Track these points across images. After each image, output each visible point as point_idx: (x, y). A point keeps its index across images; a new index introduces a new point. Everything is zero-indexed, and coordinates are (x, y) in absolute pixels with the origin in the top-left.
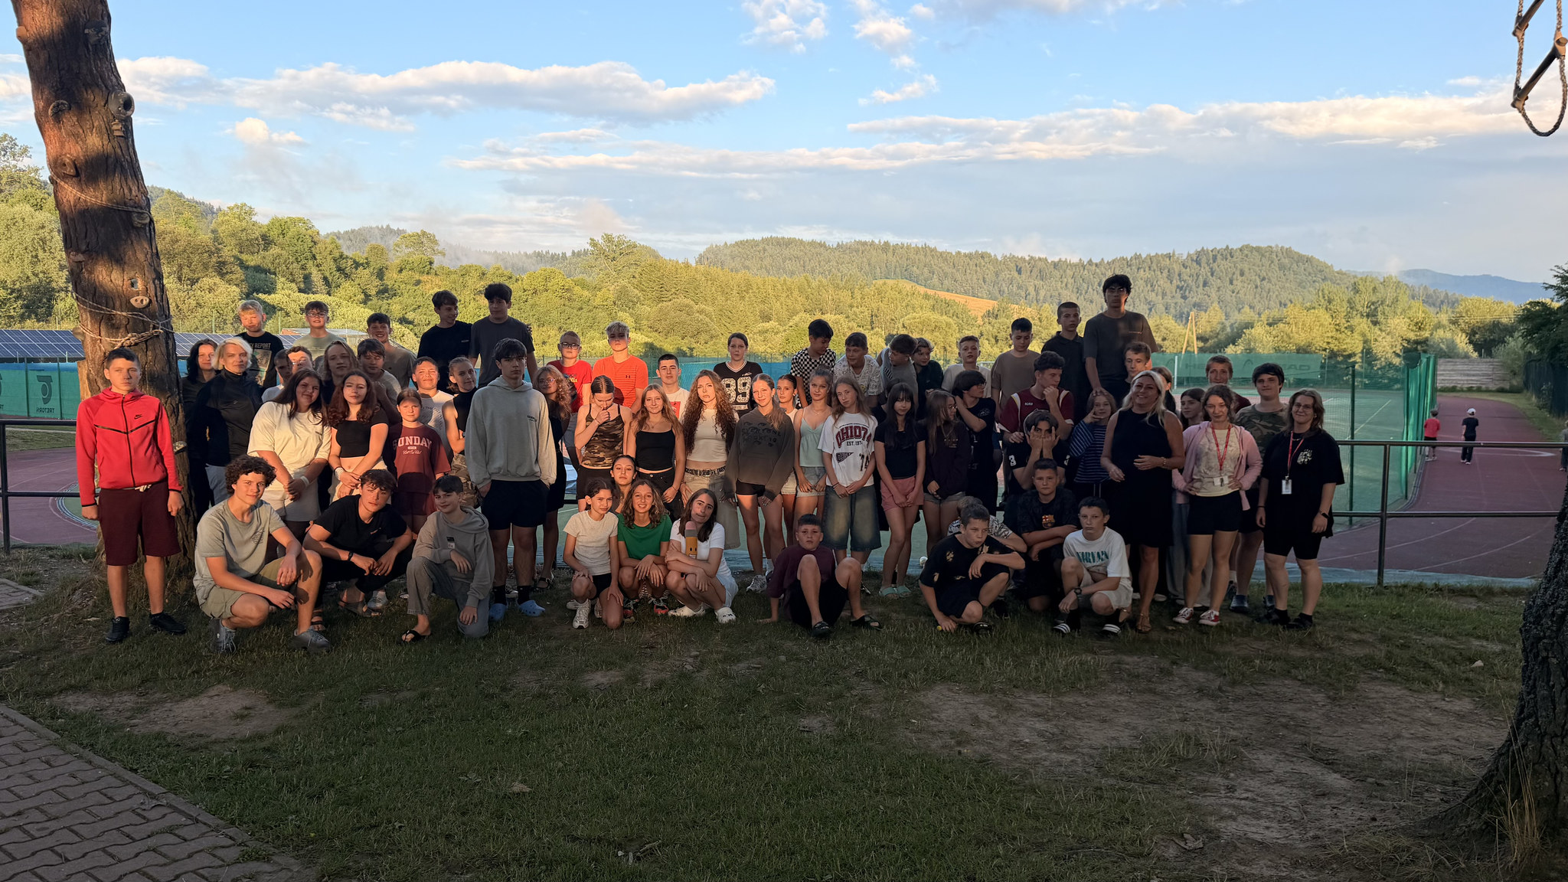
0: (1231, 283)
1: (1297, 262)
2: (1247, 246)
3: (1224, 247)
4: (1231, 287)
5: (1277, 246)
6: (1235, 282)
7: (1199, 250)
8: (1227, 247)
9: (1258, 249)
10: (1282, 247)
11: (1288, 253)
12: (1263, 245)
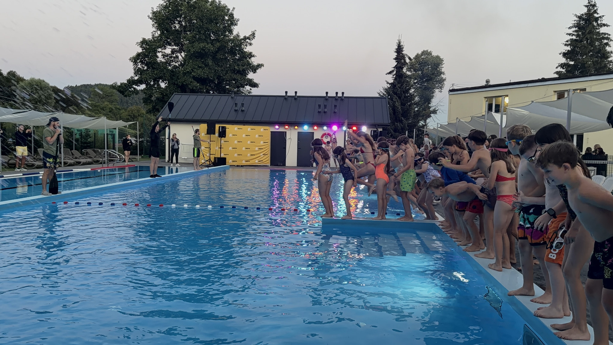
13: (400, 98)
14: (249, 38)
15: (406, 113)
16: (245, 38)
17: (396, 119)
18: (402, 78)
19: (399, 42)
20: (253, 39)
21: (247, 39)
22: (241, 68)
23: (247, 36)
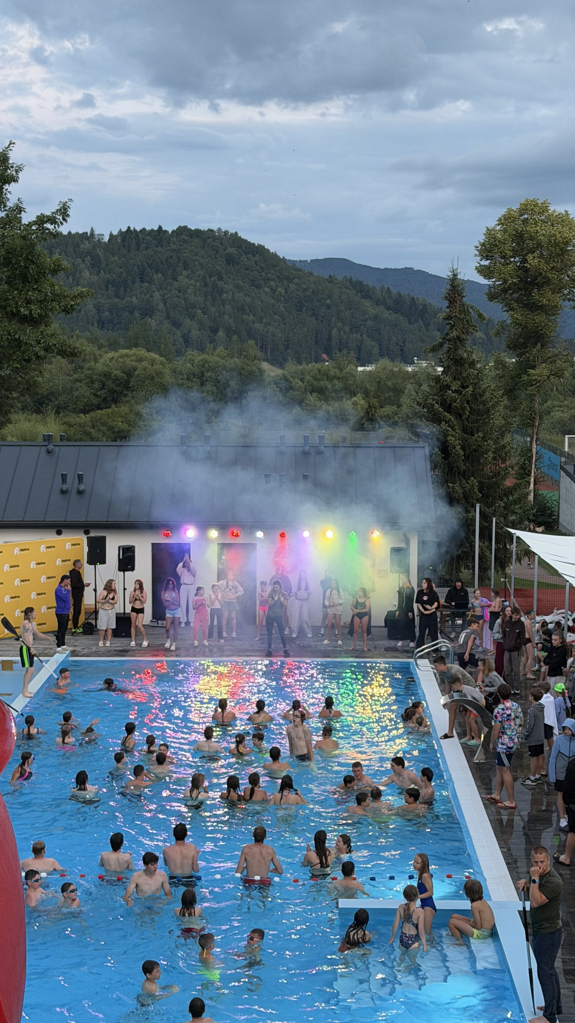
0: (175, 279)
1: (246, 254)
2: (185, 227)
3: (156, 228)
4: (176, 284)
5: (219, 229)
6: (180, 278)
7: (124, 229)
8: (160, 227)
9: (198, 232)
10: (226, 232)
11: (235, 240)
12: (204, 227)
13: (459, 416)
14: (52, 220)
15: (473, 455)
16: (41, 220)
17: (451, 469)
18: (462, 365)
19: (454, 275)
20: (62, 223)
21: (47, 222)
22: (36, 310)
23: (48, 213)
